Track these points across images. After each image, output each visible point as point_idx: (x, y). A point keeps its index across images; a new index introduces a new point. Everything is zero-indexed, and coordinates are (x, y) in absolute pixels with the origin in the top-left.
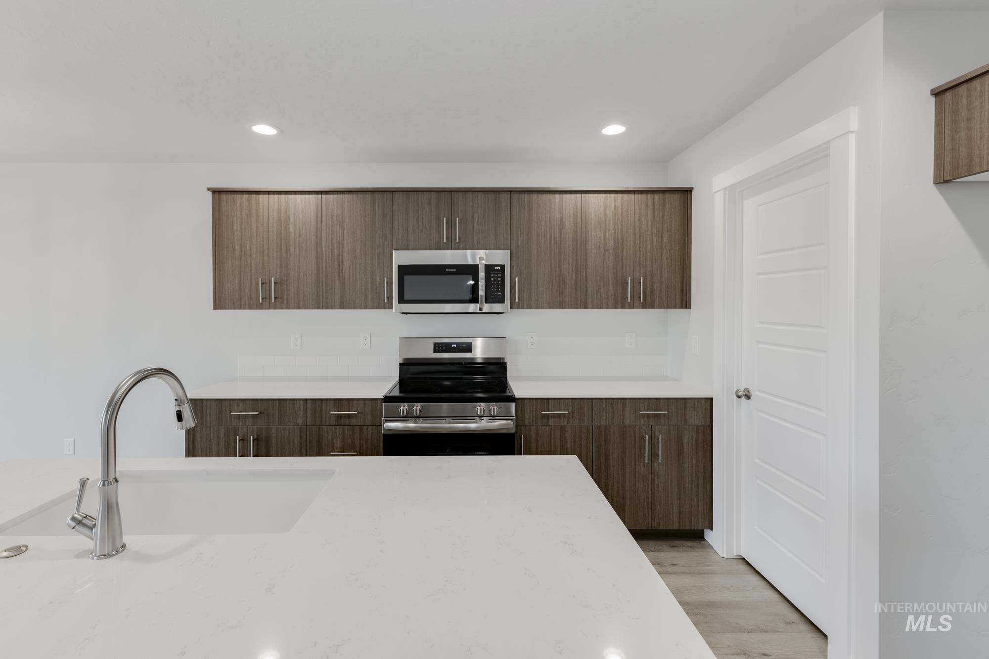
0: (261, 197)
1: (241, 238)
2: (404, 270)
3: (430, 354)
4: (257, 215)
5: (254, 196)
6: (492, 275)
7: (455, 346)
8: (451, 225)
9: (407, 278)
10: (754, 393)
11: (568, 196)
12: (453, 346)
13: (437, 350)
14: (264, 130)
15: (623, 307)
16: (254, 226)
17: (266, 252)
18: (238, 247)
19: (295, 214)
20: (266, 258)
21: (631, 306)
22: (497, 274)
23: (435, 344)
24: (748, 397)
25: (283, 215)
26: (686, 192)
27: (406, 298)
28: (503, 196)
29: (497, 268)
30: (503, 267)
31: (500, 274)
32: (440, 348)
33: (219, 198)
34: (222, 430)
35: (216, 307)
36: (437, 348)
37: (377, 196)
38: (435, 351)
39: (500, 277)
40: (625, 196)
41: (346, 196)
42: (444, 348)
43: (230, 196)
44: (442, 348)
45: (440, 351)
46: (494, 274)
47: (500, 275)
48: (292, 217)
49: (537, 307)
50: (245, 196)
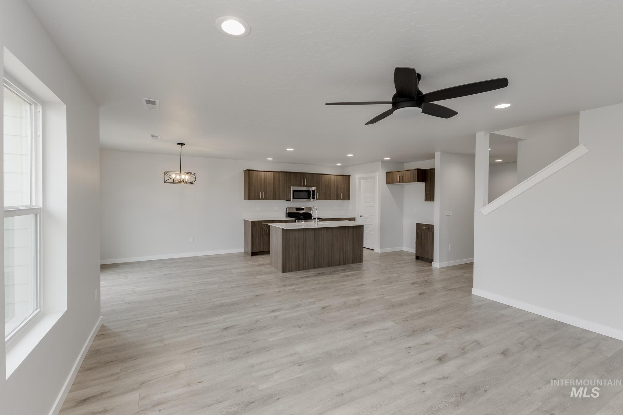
0: (260, 172)
1: (255, 182)
2: (294, 191)
3: (295, 211)
4: (259, 177)
5: (258, 172)
6: (313, 193)
8: (304, 181)
9: (295, 193)
10: (363, 215)
11: (327, 175)
12: (300, 209)
15: (338, 200)
16: (258, 179)
17: (261, 186)
18: (254, 185)
19: (268, 178)
20: (261, 187)
21: (339, 200)
24: (362, 216)
25: (265, 177)
26: (349, 176)
27: (294, 197)
28: (314, 175)
30: (315, 191)
33: (250, 172)
34: (259, 228)
35: (244, 199)
37: (288, 173)
38: (296, 210)
40: (338, 176)
41: (280, 173)
43: (252, 172)
48: (267, 177)
49: (321, 200)
50: (256, 172)
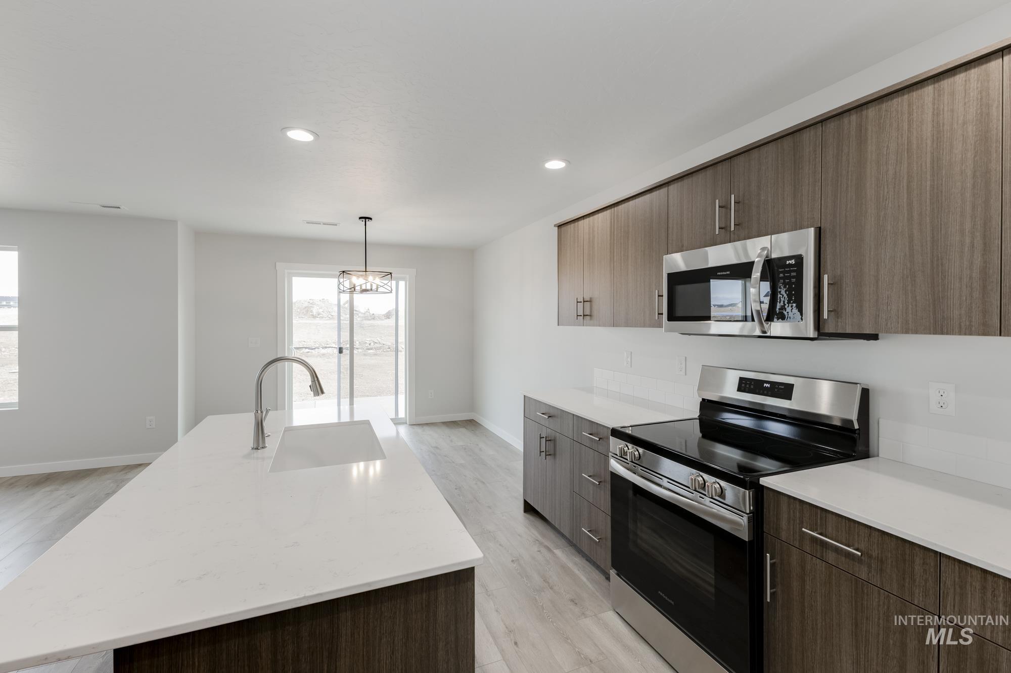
2: (675, 280)
3: (732, 393)
6: (781, 275)
7: (768, 385)
9: (678, 289)
12: (765, 385)
13: (743, 389)
14: (555, 165)
20: (582, 279)
22: (790, 272)
23: (741, 379)
27: (679, 313)
29: (791, 262)
30: (799, 259)
31: (794, 271)
32: (748, 386)
35: (559, 323)
36: (743, 385)
38: (740, 389)
39: (793, 277)
42: (752, 387)
44: (750, 386)
45: (747, 390)
46: (783, 272)
47: (794, 274)
